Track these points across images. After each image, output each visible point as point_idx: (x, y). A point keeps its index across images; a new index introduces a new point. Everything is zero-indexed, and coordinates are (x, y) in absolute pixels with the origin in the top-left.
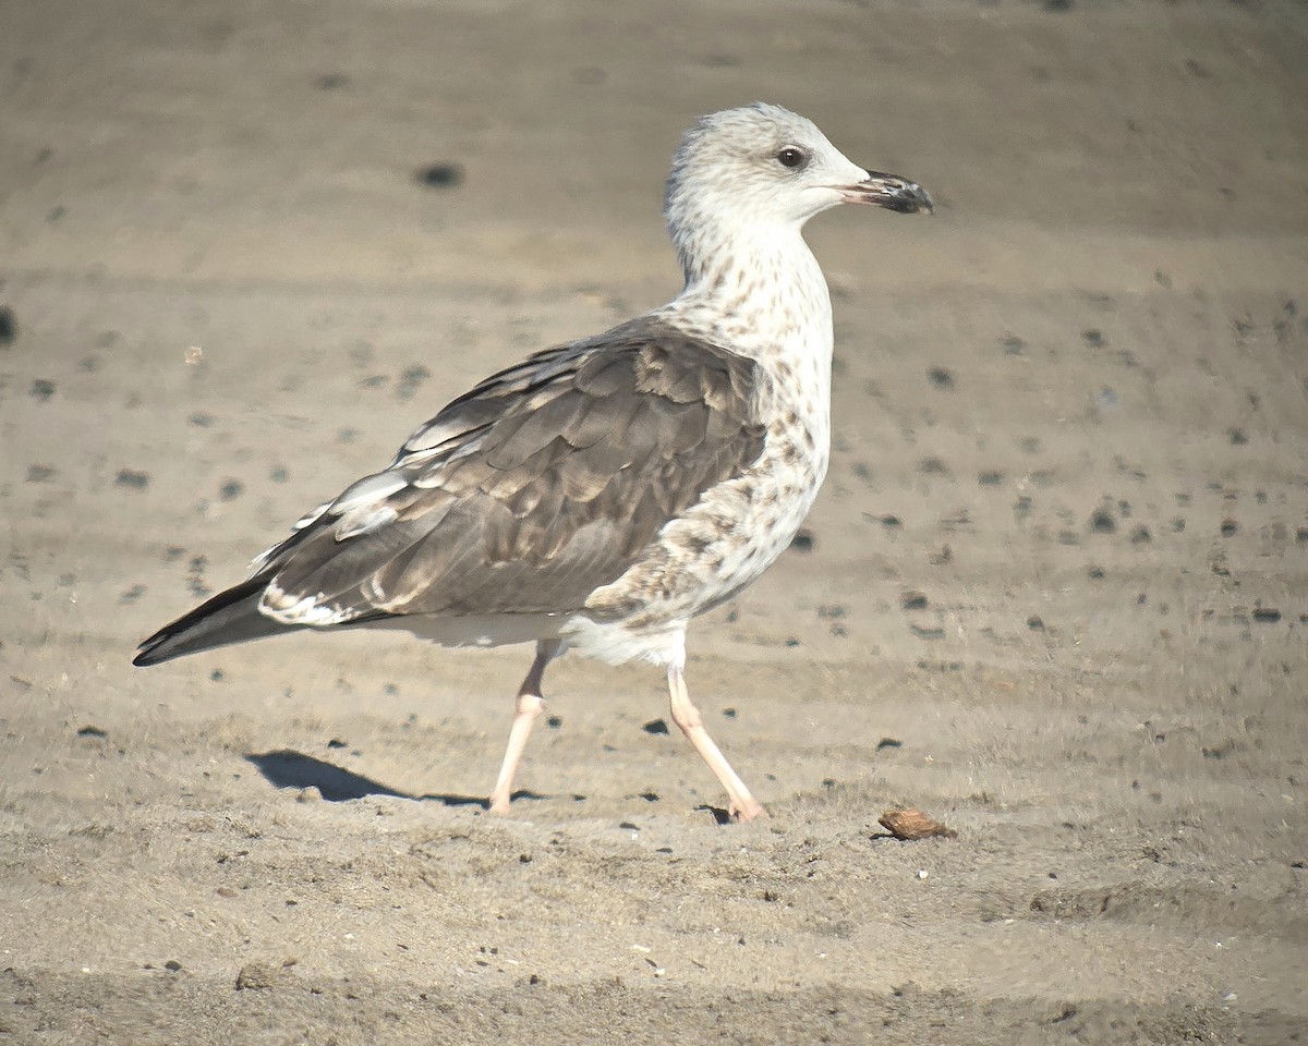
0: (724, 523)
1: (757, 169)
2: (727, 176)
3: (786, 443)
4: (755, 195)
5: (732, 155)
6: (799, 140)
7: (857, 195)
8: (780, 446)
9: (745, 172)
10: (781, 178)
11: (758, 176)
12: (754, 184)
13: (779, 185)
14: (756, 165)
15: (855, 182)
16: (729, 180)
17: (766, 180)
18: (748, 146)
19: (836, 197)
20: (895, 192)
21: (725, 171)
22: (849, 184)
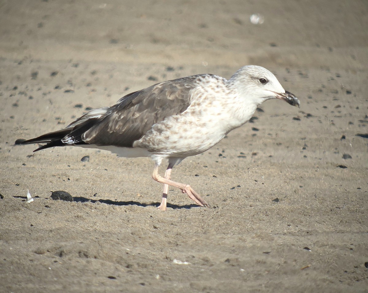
0: (168, 126)
1: (252, 81)
2: (244, 80)
3: (194, 109)
4: (249, 87)
5: (247, 75)
6: (266, 76)
7: (280, 96)
8: (191, 110)
9: (249, 80)
10: (258, 85)
11: (251, 83)
12: (250, 84)
13: (257, 87)
14: (252, 80)
15: (280, 92)
16: (244, 81)
17: (254, 84)
18: (251, 74)
19: (275, 95)
20: (290, 99)
21: (244, 78)
22: (278, 92)
